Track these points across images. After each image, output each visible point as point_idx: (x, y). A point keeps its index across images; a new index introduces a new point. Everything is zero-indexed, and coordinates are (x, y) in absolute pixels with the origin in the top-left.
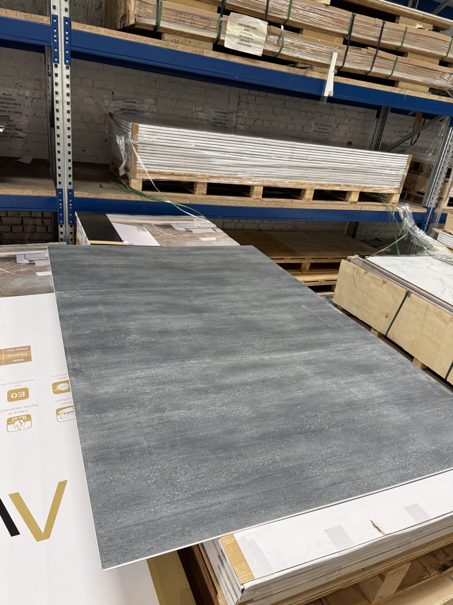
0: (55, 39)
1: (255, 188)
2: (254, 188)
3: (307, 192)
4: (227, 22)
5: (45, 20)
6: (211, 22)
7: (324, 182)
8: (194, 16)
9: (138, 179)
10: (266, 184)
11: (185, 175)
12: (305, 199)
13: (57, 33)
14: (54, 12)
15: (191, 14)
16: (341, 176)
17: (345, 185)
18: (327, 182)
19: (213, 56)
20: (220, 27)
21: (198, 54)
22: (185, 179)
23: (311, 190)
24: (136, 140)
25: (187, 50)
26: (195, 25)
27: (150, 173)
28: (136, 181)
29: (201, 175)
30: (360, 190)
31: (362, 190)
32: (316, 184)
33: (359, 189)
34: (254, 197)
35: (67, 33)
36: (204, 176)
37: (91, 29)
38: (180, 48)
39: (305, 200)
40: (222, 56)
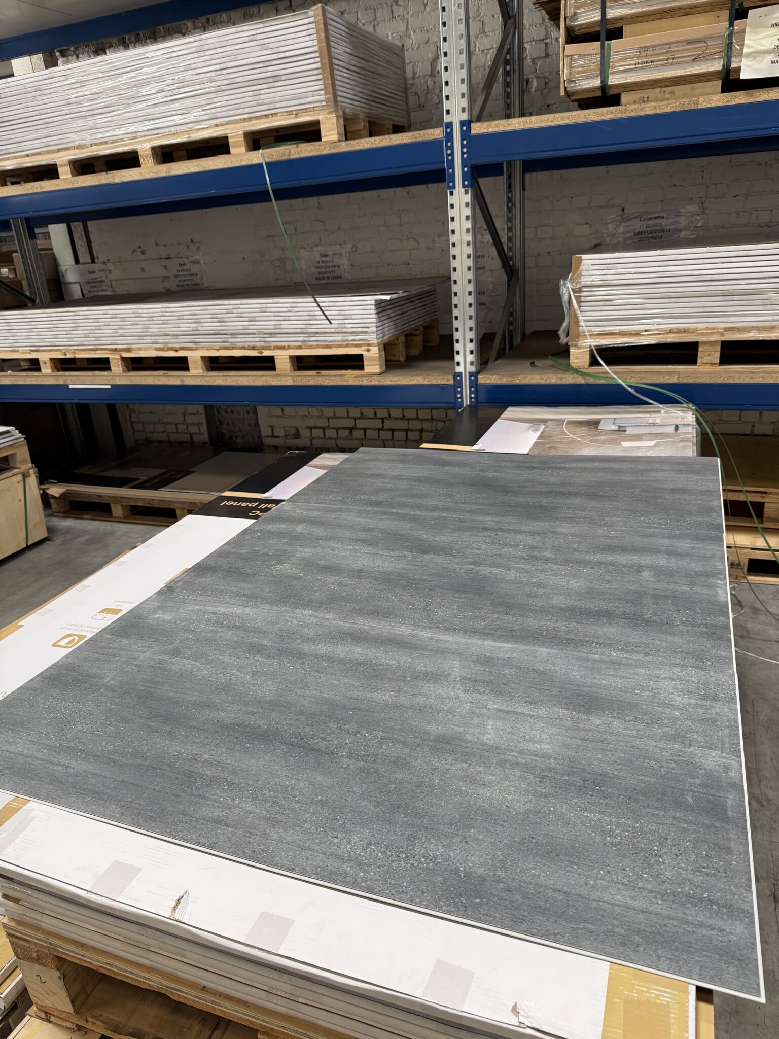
0: (449, 155)
4: (743, 32)
5: (437, 133)
6: (709, 44)
8: (672, 45)
9: (581, 348)
13: (452, 148)
14: (447, 118)
15: (666, 44)
19: (720, 104)
20: (730, 46)
21: (686, 108)
24: (577, 283)
25: (663, 108)
26: (674, 61)
27: (603, 334)
28: (577, 351)
29: (707, 328)
35: (465, 142)
36: (713, 329)
37: (498, 126)
38: (649, 109)
40: (740, 98)
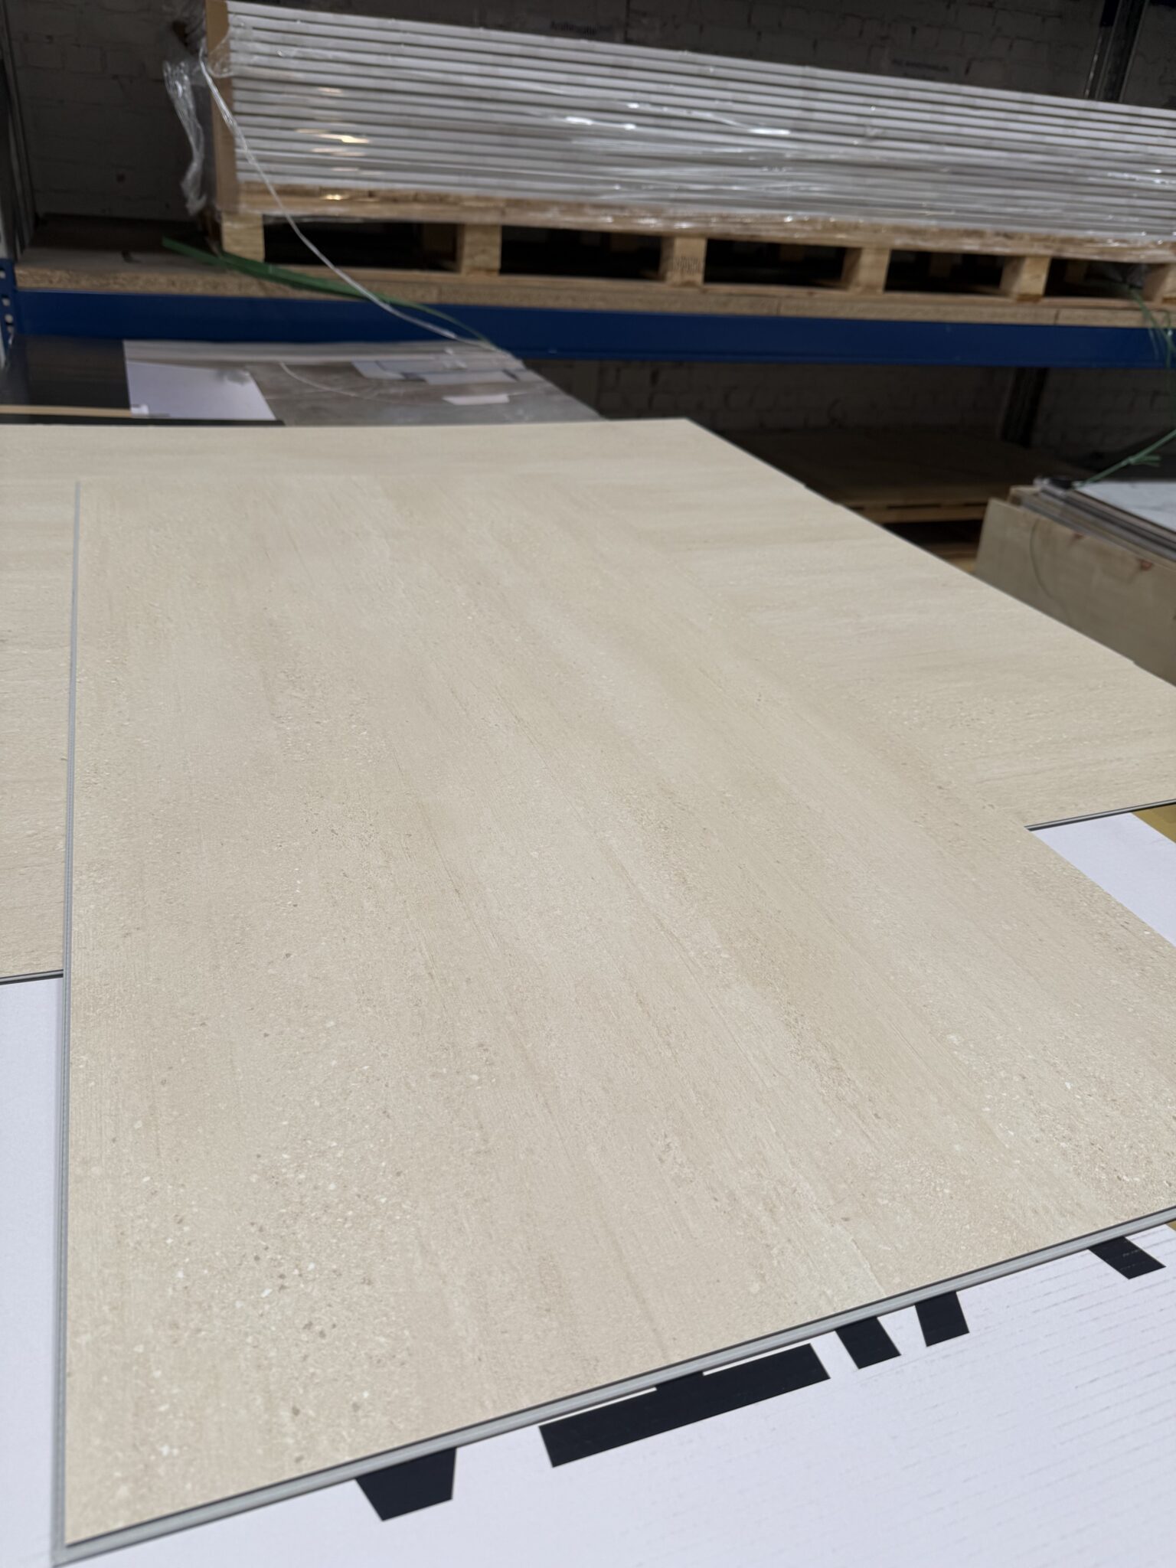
1: (678, 243)
2: (672, 245)
3: (866, 259)
7: (921, 223)
9: (244, 219)
10: (717, 228)
11: (416, 198)
12: (858, 285)
16: (981, 199)
17: (998, 234)
18: (933, 223)
22: (416, 213)
23: (879, 250)
24: (223, 66)
27: (286, 191)
28: (237, 226)
29: (478, 198)
30: (1050, 252)
31: (1060, 250)
32: (897, 230)
33: (1047, 247)
34: (674, 276)
36: (487, 199)
39: (859, 289)
